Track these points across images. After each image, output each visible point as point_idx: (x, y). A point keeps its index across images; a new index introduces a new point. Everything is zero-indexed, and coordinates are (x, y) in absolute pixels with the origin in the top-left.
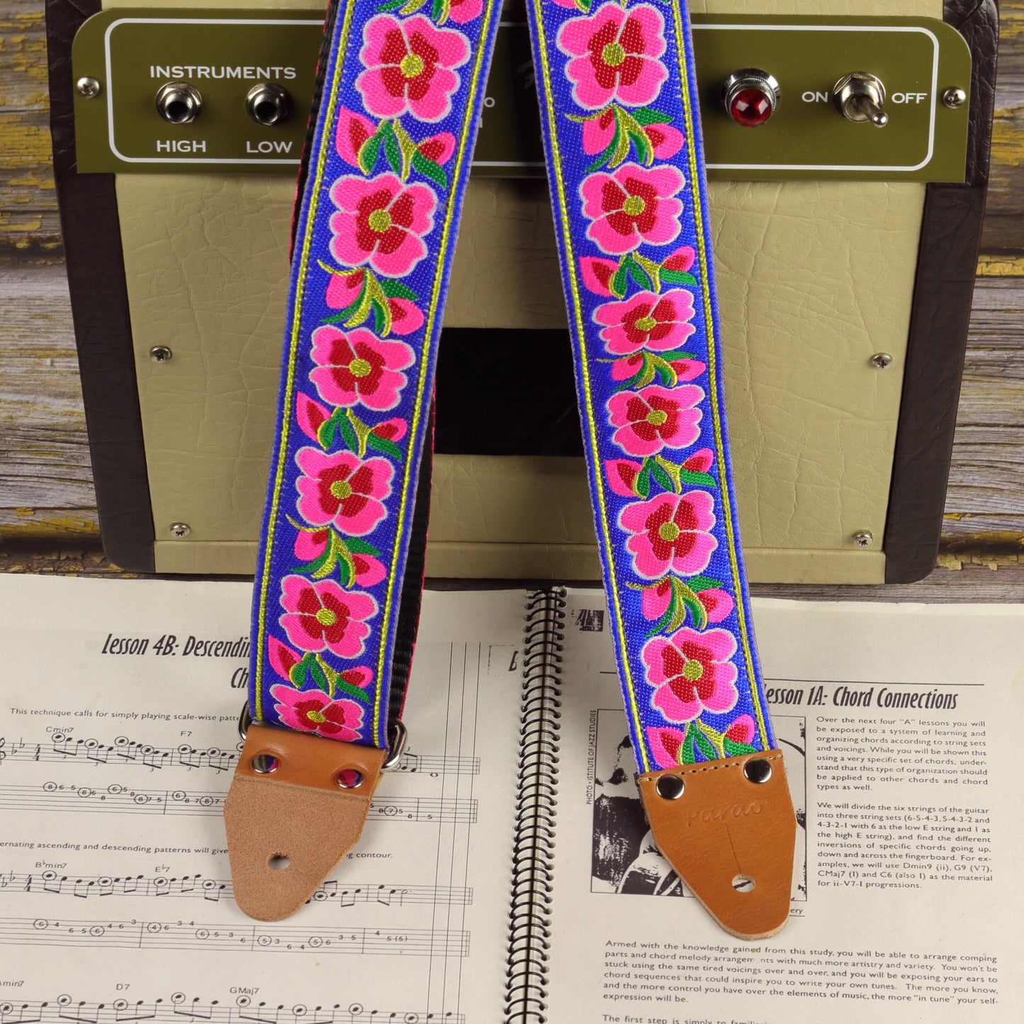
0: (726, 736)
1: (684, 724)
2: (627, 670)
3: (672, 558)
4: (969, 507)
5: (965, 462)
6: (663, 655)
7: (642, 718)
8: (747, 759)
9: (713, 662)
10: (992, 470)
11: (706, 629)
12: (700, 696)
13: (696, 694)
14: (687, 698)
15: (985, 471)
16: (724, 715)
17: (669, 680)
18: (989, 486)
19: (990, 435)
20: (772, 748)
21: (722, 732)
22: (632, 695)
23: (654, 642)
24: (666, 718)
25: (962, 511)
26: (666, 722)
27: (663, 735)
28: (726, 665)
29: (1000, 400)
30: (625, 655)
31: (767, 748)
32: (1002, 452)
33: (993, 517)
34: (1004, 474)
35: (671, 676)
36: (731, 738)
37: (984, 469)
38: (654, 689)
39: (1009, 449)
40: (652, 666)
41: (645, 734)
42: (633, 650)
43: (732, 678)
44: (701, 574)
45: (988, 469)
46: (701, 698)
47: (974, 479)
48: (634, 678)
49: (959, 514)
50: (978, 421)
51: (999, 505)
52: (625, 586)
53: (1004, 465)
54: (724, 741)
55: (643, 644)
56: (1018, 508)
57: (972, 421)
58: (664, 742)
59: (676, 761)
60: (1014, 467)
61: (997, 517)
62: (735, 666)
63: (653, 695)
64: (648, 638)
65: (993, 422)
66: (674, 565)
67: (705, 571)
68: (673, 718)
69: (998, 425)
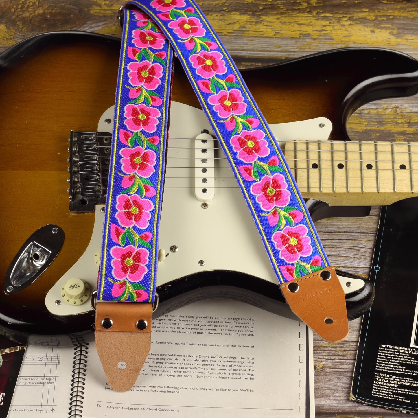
0: (311, 265)
1: (294, 263)
2: (268, 245)
3: (275, 202)
4: (341, 264)
5: (340, 247)
6: (281, 238)
7: (277, 263)
8: (321, 271)
9: (300, 237)
10: (350, 250)
11: (295, 225)
12: (298, 250)
13: (296, 250)
14: (293, 252)
15: (348, 250)
16: (309, 257)
17: (285, 246)
18: (349, 256)
19: (350, 236)
20: (329, 266)
21: (309, 264)
22: (272, 255)
23: (276, 234)
24: (286, 261)
25: (339, 266)
26: (287, 263)
27: (286, 268)
28: (305, 237)
29: (354, 223)
30: (266, 240)
31: (327, 266)
32: (354, 243)
33: (351, 268)
34: (355, 251)
35: (285, 245)
36: (313, 265)
37: (348, 249)
38: (279, 251)
39: (357, 242)
40: (277, 243)
41: (279, 269)
42: (269, 238)
43: (309, 242)
44: (287, 206)
45: (349, 249)
46: (298, 252)
47: (343, 253)
48: (271, 248)
49: (337, 267)
50: (345, 231)
51: (353, 264)
52: (260, 215)
53: (355, 248)
54: (311, 267)
55: (272, 235)
56: (360, 265)
57: (343, 231)
58: (287, 271)
59: (294, 277)
60: (359, 249)
61: (352, 268)
62: (309, 237)
63: (280, 253)
64: (274, 233)
65: (351, 231)
66: (276, 204)
67: (289, 204)
68: (289, 261)
69: (353, 232)
